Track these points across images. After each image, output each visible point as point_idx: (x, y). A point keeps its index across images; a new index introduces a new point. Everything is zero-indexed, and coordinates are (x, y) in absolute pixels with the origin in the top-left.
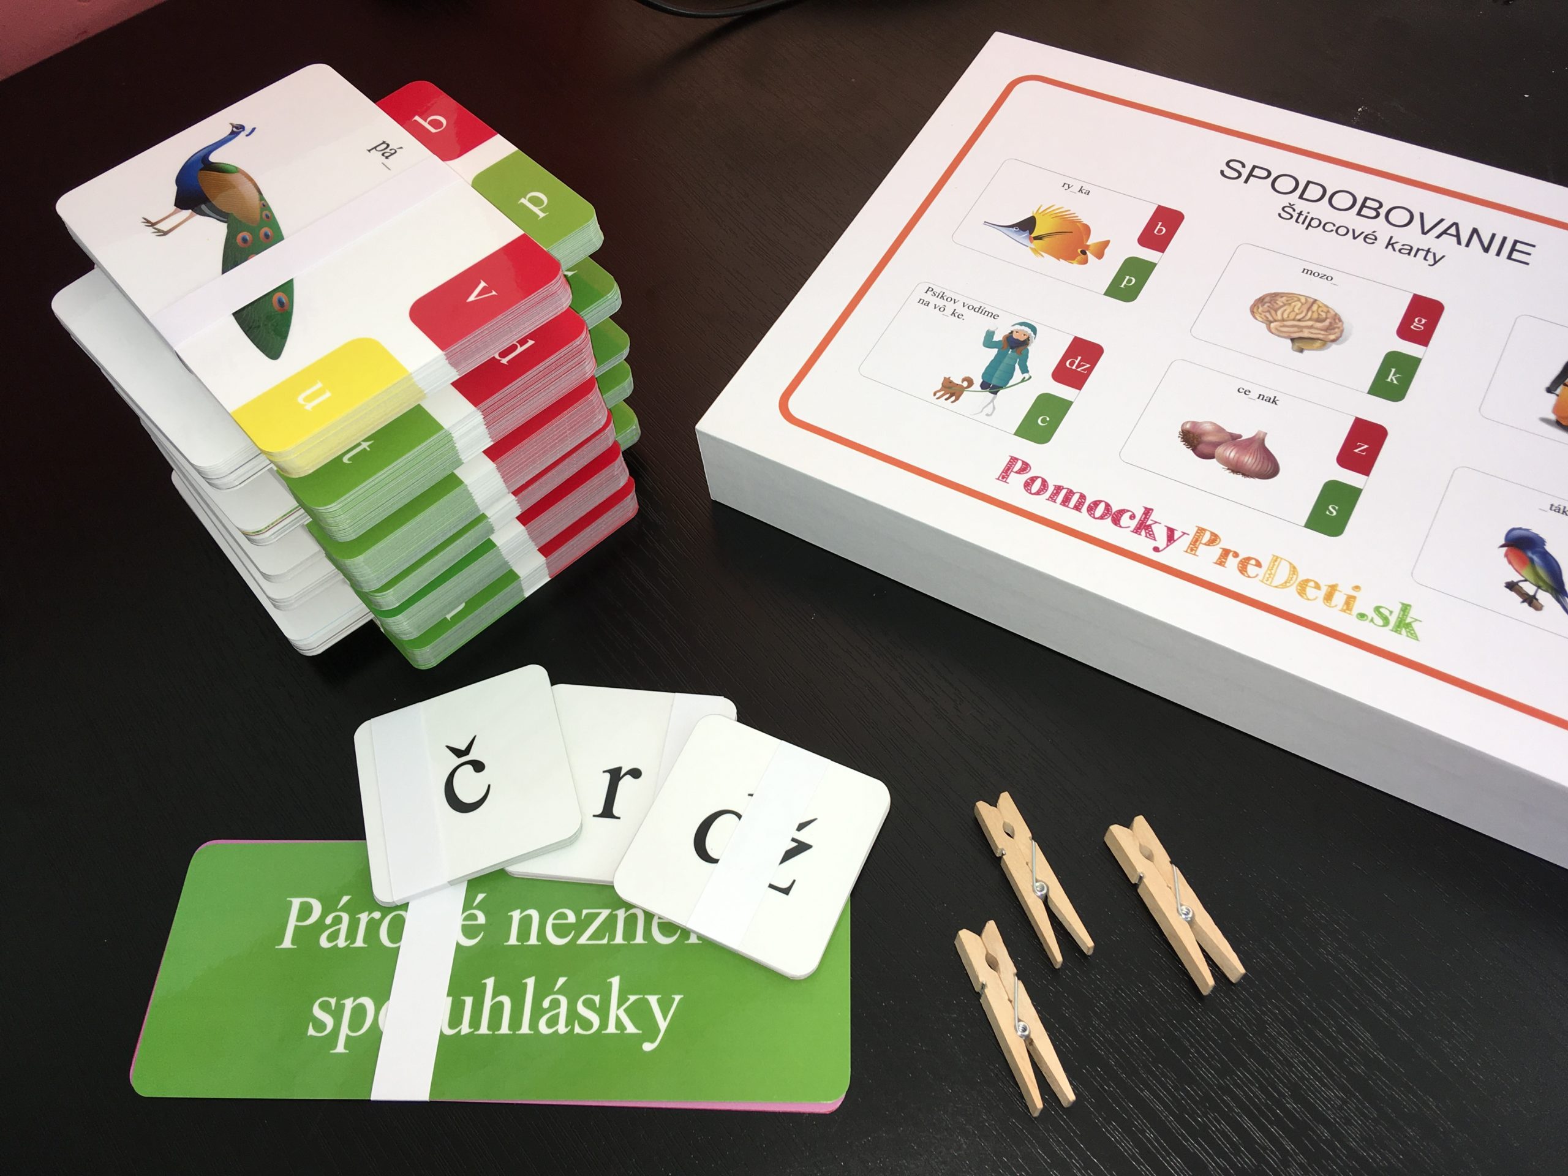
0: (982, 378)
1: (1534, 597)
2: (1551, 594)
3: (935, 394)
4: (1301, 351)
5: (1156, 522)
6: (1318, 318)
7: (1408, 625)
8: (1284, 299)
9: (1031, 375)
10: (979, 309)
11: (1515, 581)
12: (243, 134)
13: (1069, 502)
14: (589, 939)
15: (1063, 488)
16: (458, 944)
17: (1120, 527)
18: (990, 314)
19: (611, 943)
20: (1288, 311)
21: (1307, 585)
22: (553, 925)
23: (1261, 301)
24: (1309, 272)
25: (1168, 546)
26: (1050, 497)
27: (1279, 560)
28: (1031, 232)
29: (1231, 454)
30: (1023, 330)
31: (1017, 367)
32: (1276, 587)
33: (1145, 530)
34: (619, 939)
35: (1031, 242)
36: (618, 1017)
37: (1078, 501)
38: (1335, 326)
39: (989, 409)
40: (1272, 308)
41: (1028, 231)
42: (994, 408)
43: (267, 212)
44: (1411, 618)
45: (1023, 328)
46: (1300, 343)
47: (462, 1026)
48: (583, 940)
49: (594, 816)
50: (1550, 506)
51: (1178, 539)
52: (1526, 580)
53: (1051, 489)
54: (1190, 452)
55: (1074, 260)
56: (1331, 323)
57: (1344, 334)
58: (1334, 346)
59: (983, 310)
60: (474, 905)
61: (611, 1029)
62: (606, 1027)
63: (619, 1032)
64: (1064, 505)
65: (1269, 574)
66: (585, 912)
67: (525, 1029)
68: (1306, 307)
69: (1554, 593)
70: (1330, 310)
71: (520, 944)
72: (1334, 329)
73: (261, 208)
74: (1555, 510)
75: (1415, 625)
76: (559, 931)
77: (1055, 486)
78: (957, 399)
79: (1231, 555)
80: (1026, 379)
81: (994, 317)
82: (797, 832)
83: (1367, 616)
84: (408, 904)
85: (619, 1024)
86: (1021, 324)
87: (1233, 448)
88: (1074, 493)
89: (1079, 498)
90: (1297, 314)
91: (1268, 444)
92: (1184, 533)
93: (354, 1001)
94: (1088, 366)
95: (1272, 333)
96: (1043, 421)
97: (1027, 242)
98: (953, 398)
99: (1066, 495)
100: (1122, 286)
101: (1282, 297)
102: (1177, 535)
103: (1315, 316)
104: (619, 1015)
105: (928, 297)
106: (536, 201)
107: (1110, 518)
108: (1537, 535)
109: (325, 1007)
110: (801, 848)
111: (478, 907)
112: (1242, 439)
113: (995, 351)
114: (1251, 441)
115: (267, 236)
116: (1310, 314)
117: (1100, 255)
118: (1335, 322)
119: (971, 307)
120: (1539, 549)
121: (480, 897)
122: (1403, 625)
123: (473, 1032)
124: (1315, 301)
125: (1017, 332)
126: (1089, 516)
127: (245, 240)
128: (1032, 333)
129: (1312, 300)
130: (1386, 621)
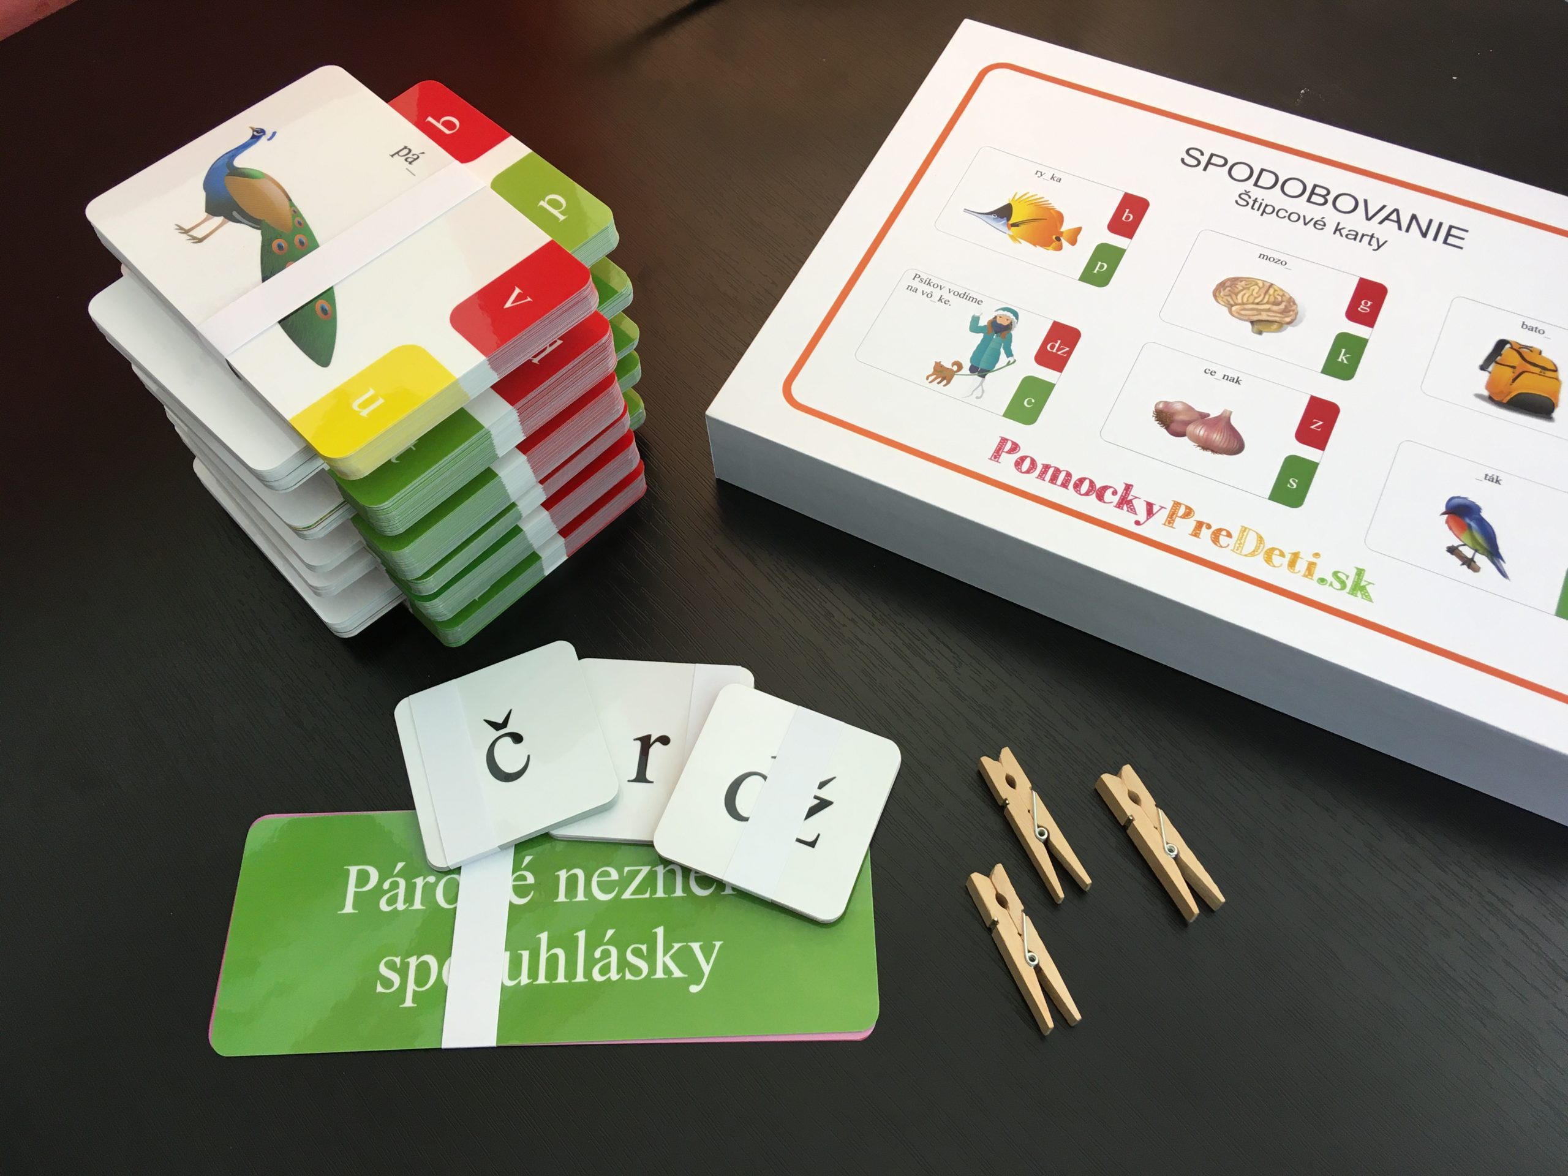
0: (971, 361)
1: (1472, 560)
2: (1487, 557)
3: (927, 378)
4: (1260, 333)
5: (1136, 497)
6: (1274, 302)
7: (1363, 588)
8: (1243, 283)
9: (1015, 358)
10: (964, 295)
11: (1456, 545)
12: (264, 139)
13: (1057, 480)
14: (633, 893)
15: (1051, 467)
16: (511, 903)
17: (1104, 502)
18: (974, 300)
19: (653, 896)
20: (1247, 295)
21: (1273, 554)
22: (598, 881)
23: (1222, 285)
24: (1265, 257)
25: (1148, 519)
26: (1039, 475)
27: (1247, 530)
28: (1008, 219)
29: (1201, 432)
30: (1006, 315)
31: (1002, 351)
32: (1246, 555)
33: (1127, 505)
34: (660, 893)
35: (1009, 229)
36: (664, 964)
37: (1064, 478)
38: (1290, 309)
39: (978, 392)
40: (1232, 292)
41: (1005, 218)
42: (983, 391)
43: (299, 219)
44: (1365, 581)
45: (1006, 313)
46: (1260, 325)
47: (521, 978)
48: (627, 895)
49: (629, 781)
50: (1484, 476)
51: (1156, 513)
52: (1464, 545)
53: (1039, 468)
54: (1163, 430)
55: (1049, 246)
56: (1286, 306)
57: (1298, 316)
58: (1290, 328)
59: (967, 296)
60: (523, 866)
61: (660, 974)
62: (655, 973)
63: (667, 977)
64: (1052, 483)
65: (1239, 544)
66: (626, 869)
67: (580, 978)
68: (1264, 290)
69: (1489, 556)
70: (1286, 294)
71: (568, 900)
72: (1289, 311)
73: (293, 215)
74: (1489, 480)
75: (1368, 588)
76: (604, 887)
77: (1043, 465)
78: (948, 383)
79: (1204, 526)
80: (1011, 362)
81: (979, 302)
82: (819, 790)
83: (1327, 581)
84: (460, 868)
85: (667, 970)
86: (1004, 309)
87: (1201, 427)
88: (1060, 472)
89: (1066, 476)
90: (1256, 298)
91: (1233, 422)
92: (1162, 507)
93: (418, 959)
94: (1068, 349)
95: (1233, 315)
96: (1029, 403)
97: (1005, 229)
98: (945, 382)
99: (1053, 473)
100: (1095, 272)
101: (1241, 281)
102: (1155, 509)
103: (1272, 299)
104: (665, 960)
105: (916, 284)
106: (555, 204)
107: (1094, 495)
108: (1473, 502)
109: (391, 966)
110: (823, 804)
111: (527, 869)
112: (1210, 417)
113: (981, 336)
114: (1218, 419)
115: (302, 243)
116: (1267, 297)
117: (1073, 242)
118: (1290, 305)
119: (956, 294)
120: (1477, 516)
121: (528, 859)
122: (1359, 588)
123: (532, 982)
124: (1271, 285)
125: (1000, 317)
126: (1075, 493)
127: (280, 247)
128: (1014, 318)
129: (1269, 284)
130: (1344, 586)
